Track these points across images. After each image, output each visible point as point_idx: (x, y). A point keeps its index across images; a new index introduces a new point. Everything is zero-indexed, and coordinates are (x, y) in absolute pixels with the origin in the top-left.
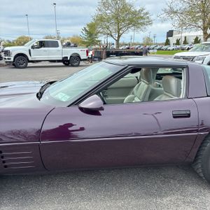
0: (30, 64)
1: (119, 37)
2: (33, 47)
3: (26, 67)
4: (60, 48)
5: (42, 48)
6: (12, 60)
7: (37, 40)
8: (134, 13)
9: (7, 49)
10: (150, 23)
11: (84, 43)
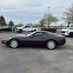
0: (23, 32)
1: (49, 25)
2: (24, 28)
3: (21, 33)
4: (31, 28)
5: (26, 28)
6: (18, 31)
7: (25, 26)
8: (54, 18)
9: (17, 28)
10: (58, 21)
11: (39, 26)
